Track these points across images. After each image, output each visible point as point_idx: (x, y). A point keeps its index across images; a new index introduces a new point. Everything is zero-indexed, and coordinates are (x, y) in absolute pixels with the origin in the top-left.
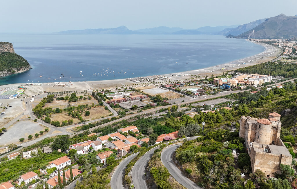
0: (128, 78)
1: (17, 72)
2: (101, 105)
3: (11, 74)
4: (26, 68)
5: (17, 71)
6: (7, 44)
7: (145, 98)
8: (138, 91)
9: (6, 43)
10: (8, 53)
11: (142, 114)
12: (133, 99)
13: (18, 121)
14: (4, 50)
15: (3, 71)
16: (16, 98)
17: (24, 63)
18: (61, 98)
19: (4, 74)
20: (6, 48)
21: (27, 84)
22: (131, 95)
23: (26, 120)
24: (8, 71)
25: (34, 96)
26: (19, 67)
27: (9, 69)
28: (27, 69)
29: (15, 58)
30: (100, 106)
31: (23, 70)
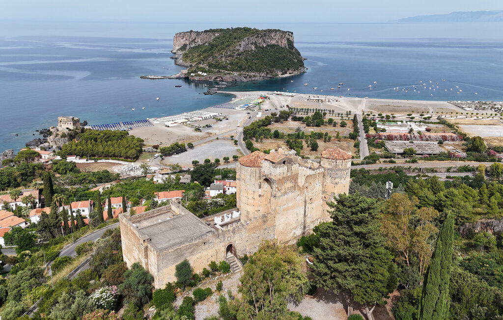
0: (455, 101)
1: (280, 76)
2: (352, 138)
3: (271, 78)
4: (294, 71)
5: (282, 75)
6: (278, 33)
7: (453, 140)
8: (450, 126)
9: (276, 31)
10: (276, 46)
11: (410, 167)
12: (424, 138)
13: (217, 139)
14: (272, 41)
15: (260, 72)
16: (243, 109)
17: (294, 63)
18: (300, 118)
19: (260, 76)
20: (274, 38)
21: (275, 92)
22: (428, 130)
23: (228, 139)
24: (267, 73)
25: (268, 110)
26: (286, 68)
27: (269, 70)
28: (296, 73)
29: (284, 55)
30: (350, 140)
31: (290, 74)
